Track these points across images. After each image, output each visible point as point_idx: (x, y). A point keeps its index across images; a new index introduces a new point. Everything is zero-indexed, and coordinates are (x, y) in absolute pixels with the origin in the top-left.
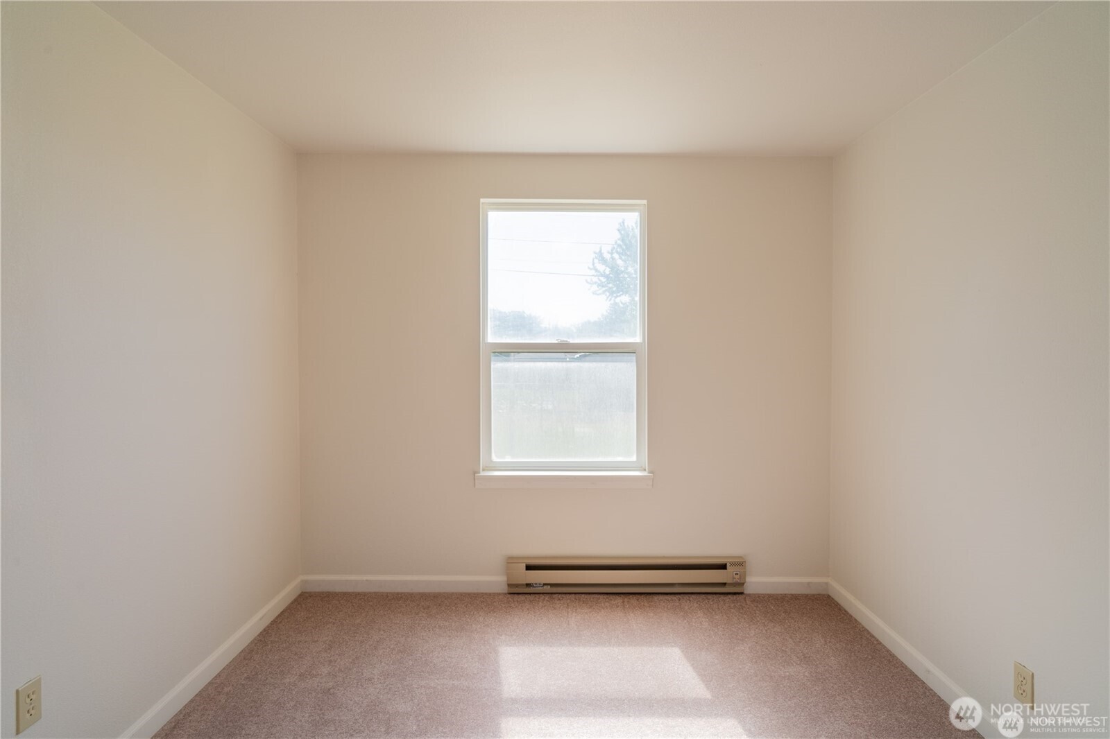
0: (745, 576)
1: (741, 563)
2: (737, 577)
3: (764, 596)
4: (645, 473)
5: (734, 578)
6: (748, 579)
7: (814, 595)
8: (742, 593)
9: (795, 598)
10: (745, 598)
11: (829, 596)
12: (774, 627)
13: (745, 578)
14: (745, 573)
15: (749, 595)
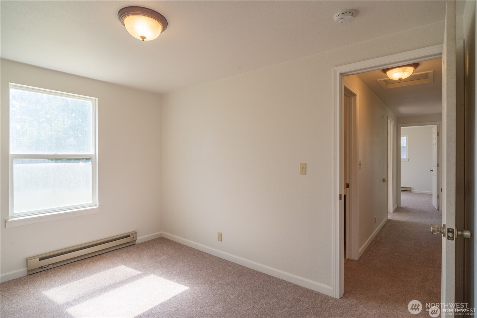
0: (137, 237)
1: (135, 233)
2: (134, 238)
3: (143, 243)
4: (98, 207)
5: (133, 239)
6: (138, 238)
7: (158, 238)
8: (135, 244)
9: (153, 240)
10: (137, 245)
11: (162, 237)
12: (151, 250)
13: (137, 238)
14: (136, 236)
15: (138, 244)
